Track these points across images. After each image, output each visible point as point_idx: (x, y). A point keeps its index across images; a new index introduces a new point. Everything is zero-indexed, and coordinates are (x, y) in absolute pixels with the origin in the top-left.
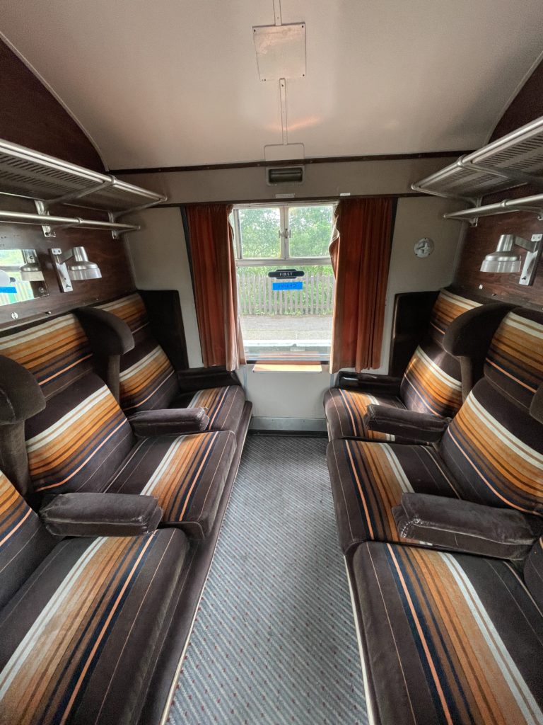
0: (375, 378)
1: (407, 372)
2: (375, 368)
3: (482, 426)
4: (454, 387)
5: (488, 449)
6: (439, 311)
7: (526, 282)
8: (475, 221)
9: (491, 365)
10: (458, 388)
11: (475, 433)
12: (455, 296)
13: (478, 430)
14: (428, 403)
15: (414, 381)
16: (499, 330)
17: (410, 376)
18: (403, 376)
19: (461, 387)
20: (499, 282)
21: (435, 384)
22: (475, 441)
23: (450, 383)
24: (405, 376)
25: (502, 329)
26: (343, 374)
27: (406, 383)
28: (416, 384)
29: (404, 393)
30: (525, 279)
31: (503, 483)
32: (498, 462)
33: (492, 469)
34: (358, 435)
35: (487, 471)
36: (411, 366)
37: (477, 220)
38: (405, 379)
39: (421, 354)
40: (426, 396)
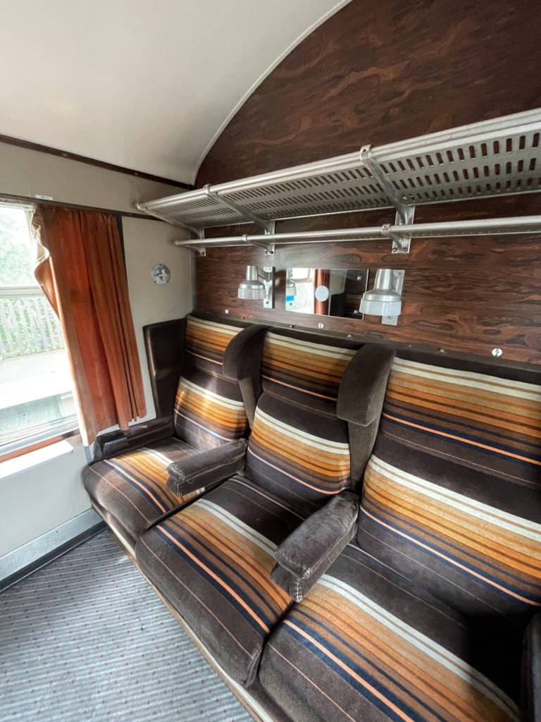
0: (145, 427)
1: (178, 407)
2: (143, 416)
3: (282, 437)
4: (238, 408)
5: (297, 455)
6: (195, 338)
7: (270, 306)
8: (202, 251)
9: (269, 381)
10: (242, 409)
11: (279, 446)
12: (206, 322)
13: (281, 441)
14: (217, 433)
15: (191, 415)
16: (265, 349)
17: (183, 410)
18: (173, 412)
19: (244, 406)
20: (244, 306)
21: (217, 411)
22: (281, 452)
23: (234, 406)
24: (177, 412)
25: (268, 347)
26: (103, 439)
27: (181, 420)
28: (195, 417)
29: (183, 431)
30: (267, 303)
31: (320, 479)
32: (309, 463)
33: (307, 471)
34: (167, 509)
35: (302, 474)
36: (180, 400)
37: (204, 250)
38: (178, 415)
39: (189, 386)
40: (211, 427)
